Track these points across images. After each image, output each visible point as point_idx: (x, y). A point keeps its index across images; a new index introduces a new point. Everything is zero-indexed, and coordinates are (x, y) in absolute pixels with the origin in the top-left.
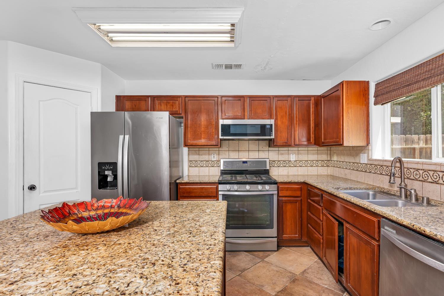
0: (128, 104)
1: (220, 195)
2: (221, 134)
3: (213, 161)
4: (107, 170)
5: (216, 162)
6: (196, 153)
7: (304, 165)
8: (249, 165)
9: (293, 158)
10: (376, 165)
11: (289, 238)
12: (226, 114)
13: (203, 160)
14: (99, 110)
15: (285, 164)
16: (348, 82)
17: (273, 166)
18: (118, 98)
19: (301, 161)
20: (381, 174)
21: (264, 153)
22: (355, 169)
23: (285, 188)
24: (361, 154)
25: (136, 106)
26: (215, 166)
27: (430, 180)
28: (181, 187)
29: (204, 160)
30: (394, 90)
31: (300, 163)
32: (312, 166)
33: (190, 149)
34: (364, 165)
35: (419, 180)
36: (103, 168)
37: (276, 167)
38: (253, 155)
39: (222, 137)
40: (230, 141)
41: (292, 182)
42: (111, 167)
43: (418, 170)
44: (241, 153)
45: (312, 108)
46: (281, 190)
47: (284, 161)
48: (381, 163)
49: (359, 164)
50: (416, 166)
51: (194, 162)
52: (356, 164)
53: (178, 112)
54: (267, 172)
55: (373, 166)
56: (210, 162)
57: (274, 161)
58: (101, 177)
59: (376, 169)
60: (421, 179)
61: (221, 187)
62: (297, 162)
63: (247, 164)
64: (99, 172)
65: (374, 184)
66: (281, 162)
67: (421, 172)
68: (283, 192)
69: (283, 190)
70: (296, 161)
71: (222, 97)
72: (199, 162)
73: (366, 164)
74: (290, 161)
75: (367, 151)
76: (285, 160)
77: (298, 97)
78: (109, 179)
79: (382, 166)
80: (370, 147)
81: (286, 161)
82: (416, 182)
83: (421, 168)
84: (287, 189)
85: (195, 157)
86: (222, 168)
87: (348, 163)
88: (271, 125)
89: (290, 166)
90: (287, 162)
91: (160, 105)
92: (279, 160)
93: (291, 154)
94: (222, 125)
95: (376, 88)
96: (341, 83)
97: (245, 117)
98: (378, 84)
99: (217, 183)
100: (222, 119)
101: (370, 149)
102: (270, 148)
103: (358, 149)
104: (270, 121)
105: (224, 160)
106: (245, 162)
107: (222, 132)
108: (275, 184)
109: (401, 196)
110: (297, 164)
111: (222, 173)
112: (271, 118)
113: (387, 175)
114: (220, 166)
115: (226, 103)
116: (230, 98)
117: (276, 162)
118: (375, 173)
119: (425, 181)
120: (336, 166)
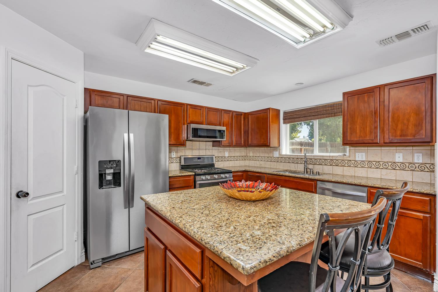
0: (97, 99)
1: (198, 184)
2: (192, 136)
3: (172, 158)
4: (108, 169)
5: (175, 158)
7: (233, 160)
8: (202, 160)
9: (227, 154)
15: (222, 159)
16: (272, 109)
19: (231, 157)
20: (289, 162)
21: (209, 151)
22: (269, 161)
24: (274, 152)
25: (107, 102)
26: (174, 162)
27: (318, 163)
30: (297, 118)
32: (237, 160)
34: (276, 158)
35: (312, 164)
36: (105, 166)
39: (193, 138)
42: (114, 165)
43: (311, 159)
45: (243, 121)
48: (285, 157)
49: (273, 158)
50: (311, 157)
52: (270, 158)
54: (213, 165)
55: (283, 158)
56: (170, 159)
59: (285, 160)
60: (313, 163)
65: (284, 169)
66: (220, 157)
67: (313, 160)
70: (228, 157)
73: (278, 157)
74: (225, 157)
75: (278, 150)
76: (223, 156)
77: (235, 112)
79: (289, 158)
80: (281, 148)
82: (311, 165)
83: (313, 158)
86: (183, 164)
87: (263, 157)
88: (224, 131)
89: (225, 161)
91: (134, 105)
93: (226, 152)
94: (192, 128)
95: (284, 115)
96: (268, 109)
97: (204, 123)
98: (285, 113)
99: (193, 175)
100: (188, 123)
101: (281, 149)
102: (214, 148)
103: (271, 148)
104: (224, 128)
105: (184, 157)
106: (199, 158)
107: (192, 134)
108: (231, 172)
109: (305, 173)
110: (229, 159)
111: (183, 168)
112: (220, 125)
113: (293, 163)
114: (180, 162)
115: (190, 111)
116: (194, 107)
117: (217, 158)
118: (285, 162)
119: (315, 164)
120: (251, 160)
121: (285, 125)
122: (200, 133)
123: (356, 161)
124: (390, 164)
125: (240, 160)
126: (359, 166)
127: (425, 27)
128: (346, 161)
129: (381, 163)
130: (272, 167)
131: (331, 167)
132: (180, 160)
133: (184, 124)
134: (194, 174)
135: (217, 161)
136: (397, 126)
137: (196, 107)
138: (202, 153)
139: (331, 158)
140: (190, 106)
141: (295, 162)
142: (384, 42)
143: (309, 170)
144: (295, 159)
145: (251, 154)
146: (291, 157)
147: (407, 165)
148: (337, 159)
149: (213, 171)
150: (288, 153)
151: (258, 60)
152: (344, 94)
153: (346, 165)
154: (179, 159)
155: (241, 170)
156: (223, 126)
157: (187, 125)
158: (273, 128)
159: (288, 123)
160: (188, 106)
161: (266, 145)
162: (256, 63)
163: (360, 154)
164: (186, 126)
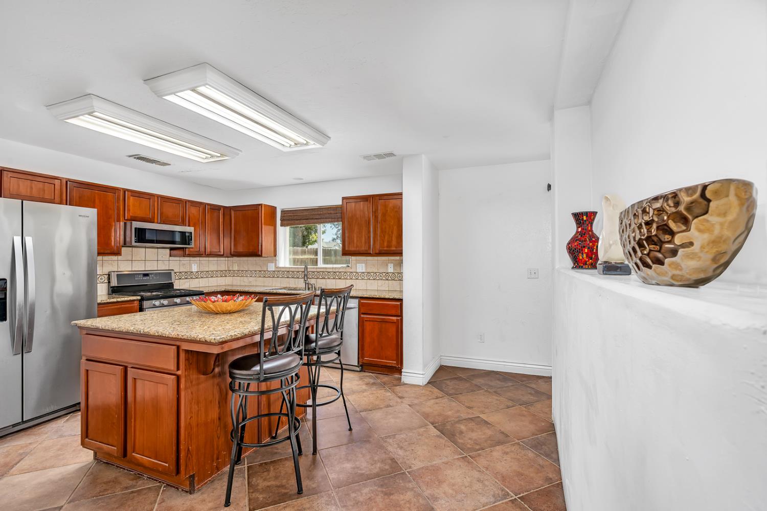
2: (135, 239)
7: (205, 276)
8: (151, 278)
9: (195, 268)
10: (283, 271)
15: (186, 275)
16: (265, 205)
19: (202, 272)
20: (288, 277)
21: (164, 264)
22: (262, 276)
24: (269, 264)
31: (201, 274)
32: (212, 277)
34: (272, 272)
39: (136, 244)
43: (314, 272)
45: (222, 218)
47: (186, 272)
48: (283, 270)
49: (267, 272)
50: (313, 270)
52: (263, 272)
54: (171, 285)
55: (281, 272)
57: (175, 273)
59: (283, 274)
62: (199, 273)
63: (149, 277)
66: (182, 273)
67: (316, 273)
70: (197, 272)
73: (274, 271)
74: (192, 272)
75: (274, 261)
77: (209, 205)
79: (288, 272)
83: (316, 271)
87: (253, 272)
88: (191, 233)
89: (192, 278)
90: (189, 273)
92: (180, 271)
93: (193, 265)
94: (136, 228)
95: (281, 214)
96: (259, 205)
97: (156, 221)
98: (283, 212)
99: (137, 300)
100: (126, 220)
101: (277, 259)
102: (171, 258)
103: (265, 259)
104: (190, 229)
105: (116, 273)
106: (146, 275)
107: (135, 237)
108: (203, 294)
109: (306, 289)
110: (198, 275)
111: (114, 291)
112: (183, 224)
113: (293, 277)
114: (109, 282)
115: (131, 201)
116: (137, 195)
117: (178, 274)
118: (283, 277)
119: (318, 278)
120: (236, 275)
121: (283, 228)
122: (148, 236)
123: (357, 273)
124: (384, 274)
125: (217, 277)
126: (360, 278)
127: (391, 155)
128: (348, 273)
129: (378, 274)
130: (266, 285)
131: (335, 280)
132: (109, 279)
133: (119, 220)
134: (139, 298)
135: (177, 278)
136: (384, 237)
137: (141, 195)
138: (151, 267)
139: (334, 271)
140: (130, 193)
141: (295, 277)
142: (367, 157)
143: (310, 286)
144: (295, 273)
145: (236, 268)
146: (291, 270)
147: (396, 274)
148: (340, 271)
149: (172, 293)
150: (288, 265)
151: (241, 151)
152: (343, 198)
153: (348, 278)
154: (106, 276)
155: (219, 290)
156: (189, 226)
157: (125, 224)
158: (265, 231)
159: (287, 225)
160: (126, 192)
161: (255, 253)
162: (238, 154)
163: (360, 265)
164: (122, 224)
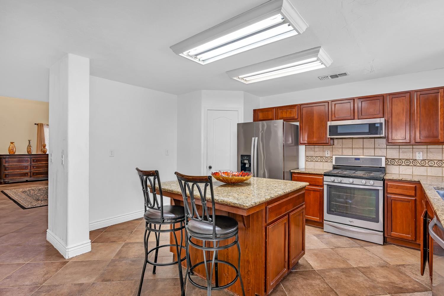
0: (260, 115)
1: (325, 184)
2: (329, 134)
3: (326, 157)
4: (245, 160)
5: (330, 158)
6: (312, 150)
7: (436, 165)
8: (361, 162)
9: (419, 156)
11: (399, 236)
12: (336, 116)
13: (317, 156)
14: (243, 122)
15: (408, 162)
17: (393, 165)
18: (255, 111)
19: (431, 160)
21: (381, 151)
23: (393, 185)
25: (265, 116)
26: (329, 161)
28: (294, 175)
29: (319, 156)
31: (429, 163)
33: (307, 147)
36: (244, 158)
37: (396, 165)
38: (368, 153)
39: (330, 137)
40: (343, 140)
41: (403, 179)
42: (248, 158)
44: (354, 151)
45: (441, 101)
46: (389, 187)
47: (407, 160)
51: (310, 157)
53: (295, 118)
54: (383, 170)
56: (324, 158)
57: (394, 159)
58: (243, 164)
61: (326, 178)
62: (426, 161)
63: (359, 161)
64: (241, 161)
66: (403, 161)
68: (392, 189)
69: (392, 188)
70: (423, 160)
71: (332, 101)
72: (314, 157)
74: (416, 160)
76: (408, 158)
77: (420, 91)
78: (247, 166)
81: (410, 159)
84: (397, 187)
85: (311, 153)
86: (334, 163)
88: (381, 124)
89: (415, 166)
90: (411, 161)
91: (282, 114)
92: (400, 158)
93: (417, 153)
94: (330, 126)
97: (355, 117)
99: (322, 174)
102: (388, 146)
104: (380, 120)
105: (335, 156)
106: (358, 159)
107: (330, 132)
111: (334, 168)
112: (383, 116)
115: (335, 107)
116: (340, 102)
122: (339, 131)
137: (343, 101)
140: (334, 102)
